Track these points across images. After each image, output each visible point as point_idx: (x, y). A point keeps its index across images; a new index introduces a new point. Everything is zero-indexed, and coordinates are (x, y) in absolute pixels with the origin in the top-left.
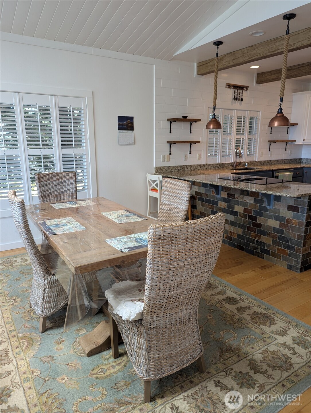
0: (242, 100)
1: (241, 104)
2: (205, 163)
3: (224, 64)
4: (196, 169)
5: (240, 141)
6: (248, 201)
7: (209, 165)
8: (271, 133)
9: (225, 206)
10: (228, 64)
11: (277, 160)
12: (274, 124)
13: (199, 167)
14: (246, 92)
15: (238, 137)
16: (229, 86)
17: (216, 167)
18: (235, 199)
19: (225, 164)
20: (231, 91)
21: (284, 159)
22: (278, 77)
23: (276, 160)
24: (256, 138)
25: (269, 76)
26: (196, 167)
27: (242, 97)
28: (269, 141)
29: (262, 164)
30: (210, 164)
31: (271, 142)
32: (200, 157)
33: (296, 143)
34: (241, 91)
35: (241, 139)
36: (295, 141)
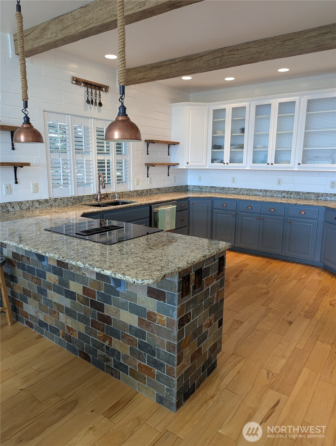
0: (100, 104)
1: (100, 111)
2: (47, 198)
3: (49, 36)
4: (31, 208)
5: (104, 163)
6: (88, 276)
7: (56, 200)
8: (148, 154)
9: (56, 281)
10: (55, 37)
11: (159, 188)
12: (113, 135)
13: (37, 205)
14: (106, 94)
15: (101, 157)
16: (77, 81)
17: (68, 202)
18: (69, 270)
19: (83, 196)
20: (82, 90)
21: (167, 186)
22: (146, 76)
23: (157, 189)
24: (128, 160)
25: (135, 74)
26: (31, 204)
27: (100, 101)
28: (146, 164)
29: (139, 194)
30: (57, 199)
31: (148, 166)
32: (36, 188)
33: (180, 167)
34: (97, 91)
35: (106, 160)
36: (178, 164)
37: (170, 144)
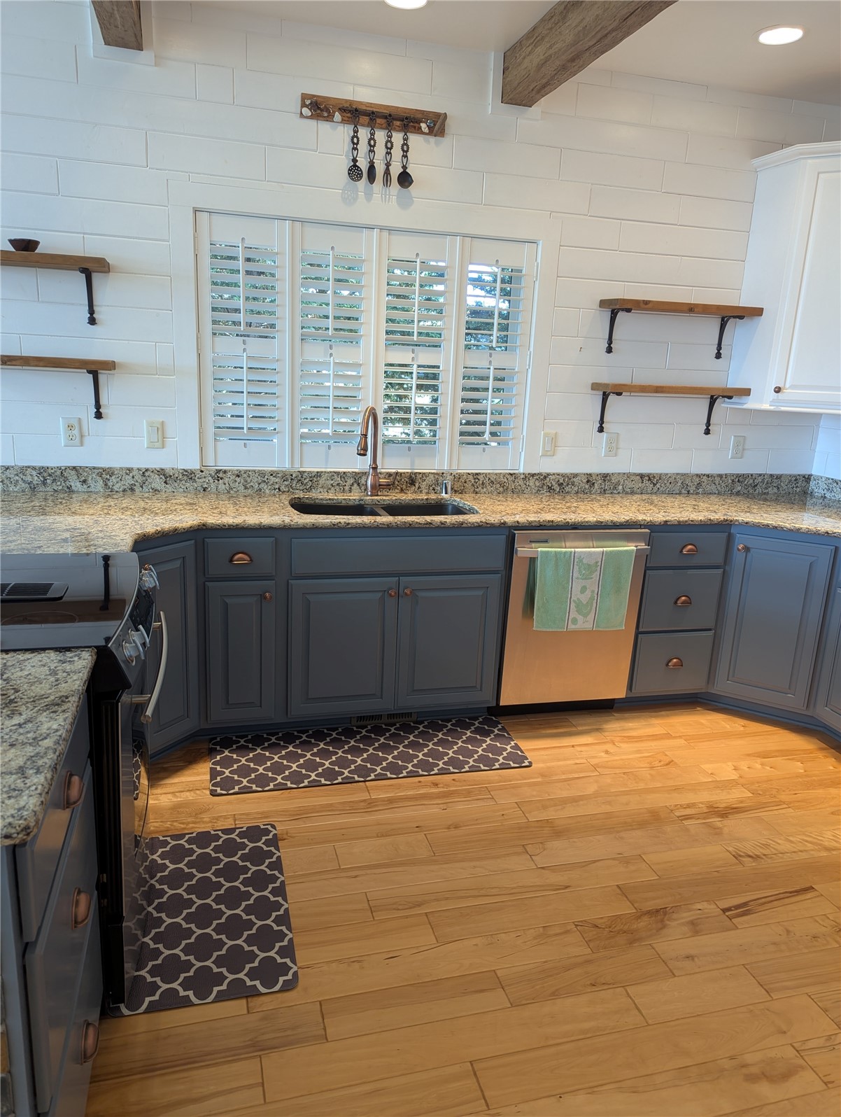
0: (405, 179)
1: (405, 204)
2: (194, 465)
4: (138, 489)
5: (411, 375)
7: (221, 475)
8: (609, 350)
11: (648, 475)
13: (157, 482)
14: (437, 144)
16: (318, 108)
17: (262, 485)
19: (319, 474)
20: (337, 134)
21: (695, 469)
23: (642, 476)
24: (516, 370)
25: (530, 53)
26: (139, 478)
27: (404, 167)
28: (597, 387)
29: (550, 488)
30: (225, 472)
31: (607, 393)
32: (160, 435)
33: (751, 403)
34: (394, 134)
35: (415, 366)
36: (746, 392)
37: (728, 316)
